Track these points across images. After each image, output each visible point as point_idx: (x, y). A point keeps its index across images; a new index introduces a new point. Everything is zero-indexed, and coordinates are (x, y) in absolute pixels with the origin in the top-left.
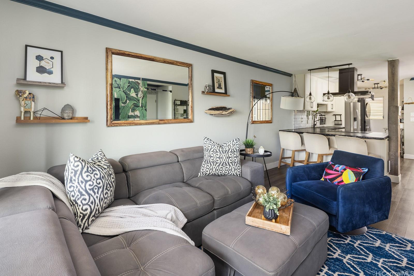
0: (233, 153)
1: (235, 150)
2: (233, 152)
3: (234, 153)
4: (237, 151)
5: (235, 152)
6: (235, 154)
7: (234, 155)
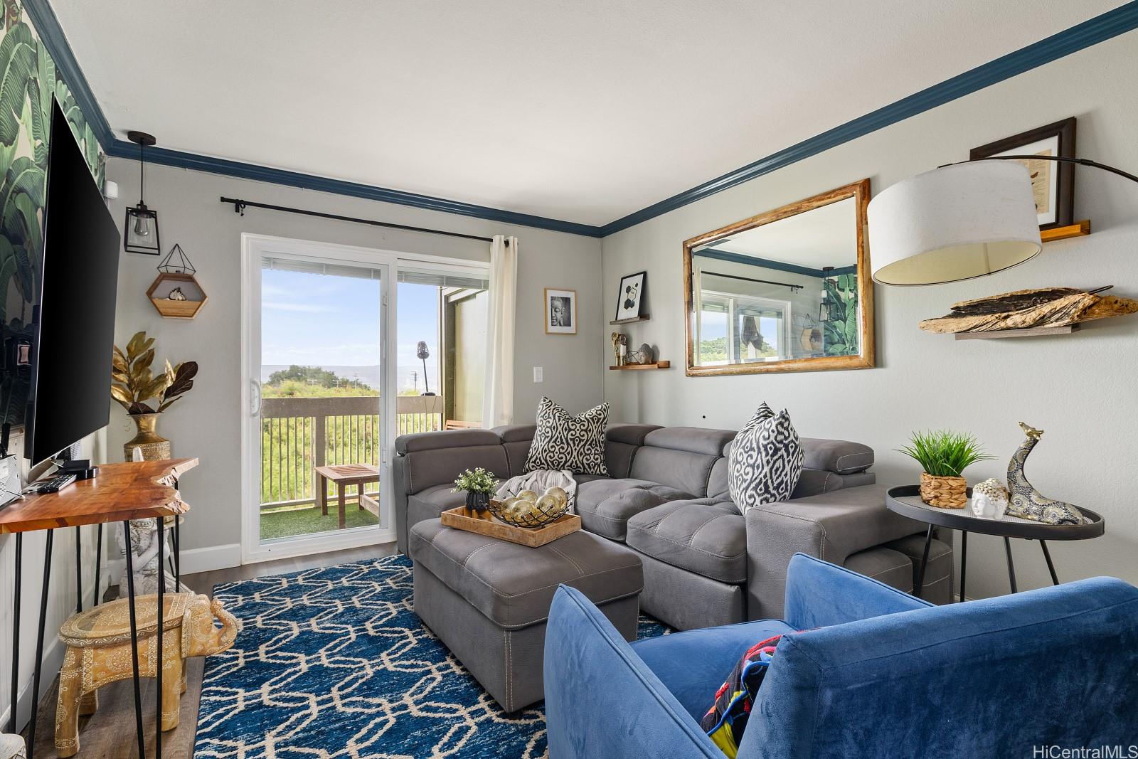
0: (747, 452)
1: (754, 445)
2: (747, 448)
3: (749, 453)
4: (759, 448)
5: (752, 449)
6: (752, 458)
7: (749, 458)
